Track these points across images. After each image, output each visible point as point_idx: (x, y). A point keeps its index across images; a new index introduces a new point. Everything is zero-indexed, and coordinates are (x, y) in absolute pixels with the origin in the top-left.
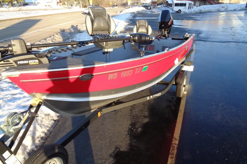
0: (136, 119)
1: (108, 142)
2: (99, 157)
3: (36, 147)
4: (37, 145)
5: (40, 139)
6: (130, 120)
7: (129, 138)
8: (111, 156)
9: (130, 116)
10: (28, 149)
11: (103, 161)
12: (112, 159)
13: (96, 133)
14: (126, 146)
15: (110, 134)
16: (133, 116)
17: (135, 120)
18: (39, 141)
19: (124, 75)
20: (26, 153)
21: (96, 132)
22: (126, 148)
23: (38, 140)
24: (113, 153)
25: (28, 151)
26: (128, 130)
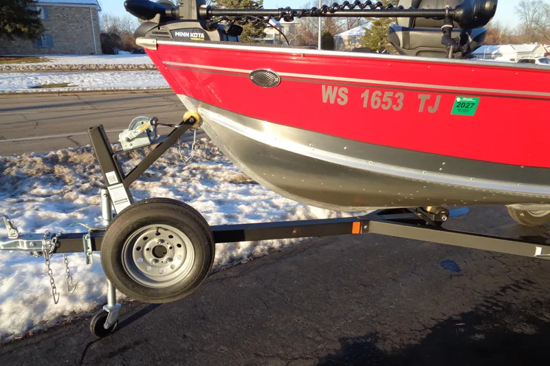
0: (496, 311)
1: (368, 314)
2: (318, 326)
3: (250, 255)
4: (255, 254)
5: (266, 248)
6: (474, 306)
7: (424, 337)
8: (343, 340)
9: (486, 297)
10: (236, 252)
11: (319, 339)
12: (338, 346)
13: (362, 287)
14: (398, 346)
15: (392, 304)
16: (495, 302)
17: (490, 312)
18: (262, 250)
19: (373, 101)
20: (228, 255)
21: (364, 286)
22: (393, 349)
23: (261, 247)
24: (352, 339)
25: (234, 254)
26: (441, 321)
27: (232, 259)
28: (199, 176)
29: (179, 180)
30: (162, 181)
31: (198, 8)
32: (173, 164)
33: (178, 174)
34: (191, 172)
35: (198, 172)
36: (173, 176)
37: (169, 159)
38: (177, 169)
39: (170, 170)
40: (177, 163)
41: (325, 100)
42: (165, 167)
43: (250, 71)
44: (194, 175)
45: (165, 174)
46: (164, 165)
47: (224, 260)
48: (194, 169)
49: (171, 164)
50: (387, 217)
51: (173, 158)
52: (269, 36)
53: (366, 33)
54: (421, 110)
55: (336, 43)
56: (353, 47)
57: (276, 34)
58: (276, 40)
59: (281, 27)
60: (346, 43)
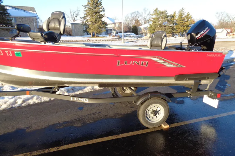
47: (8, 108)
52: (110, 28)
53: (150, 26)
54: (8, 55)
55: (139, 30)
56: (145, 32)
57: (113, 27)
58: (113, 29)
59: (115, 24)
60: (143, 30)
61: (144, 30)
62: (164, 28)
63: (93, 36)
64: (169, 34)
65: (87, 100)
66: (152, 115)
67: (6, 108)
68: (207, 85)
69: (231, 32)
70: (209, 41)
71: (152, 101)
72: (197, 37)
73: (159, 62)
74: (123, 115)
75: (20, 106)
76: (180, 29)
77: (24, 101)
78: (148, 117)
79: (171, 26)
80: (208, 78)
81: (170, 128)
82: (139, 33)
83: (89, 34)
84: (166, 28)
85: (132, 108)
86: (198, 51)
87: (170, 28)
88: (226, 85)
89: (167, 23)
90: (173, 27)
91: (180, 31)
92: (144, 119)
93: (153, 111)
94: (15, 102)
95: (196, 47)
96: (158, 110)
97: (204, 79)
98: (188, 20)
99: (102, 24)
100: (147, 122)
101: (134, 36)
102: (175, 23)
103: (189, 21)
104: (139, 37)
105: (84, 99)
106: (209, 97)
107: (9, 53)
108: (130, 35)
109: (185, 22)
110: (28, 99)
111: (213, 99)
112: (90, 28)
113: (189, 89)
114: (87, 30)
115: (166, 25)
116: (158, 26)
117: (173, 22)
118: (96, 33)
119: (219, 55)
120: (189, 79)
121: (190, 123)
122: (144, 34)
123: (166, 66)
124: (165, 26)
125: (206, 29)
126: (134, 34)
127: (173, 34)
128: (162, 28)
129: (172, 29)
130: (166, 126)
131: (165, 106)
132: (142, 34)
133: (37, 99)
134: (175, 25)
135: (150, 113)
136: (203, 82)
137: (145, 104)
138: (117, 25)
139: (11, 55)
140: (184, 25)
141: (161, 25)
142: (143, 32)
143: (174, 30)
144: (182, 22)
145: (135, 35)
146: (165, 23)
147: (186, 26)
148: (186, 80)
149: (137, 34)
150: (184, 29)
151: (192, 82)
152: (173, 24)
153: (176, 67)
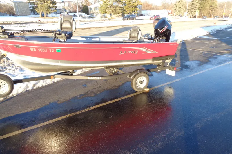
6: (84, 93)
7: (69, 100)
16: (89, 91)
17: (87, 93)
19: (41, 50)
27: (27, 91)
28: (18, 69)
29: (11, 71)
30: (5, 72)
31: (2, 29)
32: (10, 66)
33: (11, 69)
34: (16, 68)
35: (18, 68)
36: (9, 70)
37: (8, 64)
38: (11, 67)
39: (8, 68)
40: (11, 65)
41: (31, 50)
42: (6, 67)
43: (14, 45)
44: (17, 69)
45: (6, 69)
46: (6, 66)
47: (24, 91)
48: (17, 67)
49: (9, 66)
50: (62, 74)
51: (10, 64)
52: (59, 7)
53: (101, 6)
54: (51, 51)
55: (89, 10)
56: (96, 12)
57: (62, 6)
58: (63, 9)
59: (64, 3)
60: (93, 10)
61: (95, 10)
62: (114, 8)
63: (43, 16)
64: (119, 15)
65: (100, 77)
66: (139, 84)
67: (23, 91)
68: (168, 62)
69: (172, 13)
70: (167, 34)
71: (140, 75)
72: (161, 31)
73: (144, 50)
74: (117, 86)
75: (33, 89)
76: (129, 10)
77: (34, 85)
78: (137, 85)
79: (120, 6)
80: (170, 58)
81: (150, 90)
82: (90, 13)
83: (36, 13)
84: (116, 8)
85: (121, 82)
86: (165, 43)
87: (120, 8)
88: (175, 62)
89: (116, 3)
90: (123, 8)
91: (129, 12)
92: (136, 86)
93: (140, 81)
94: (27, 87)
95: (163, 40)
96: (143, 80)
97: (167, 59)
98: (135, 1)
99: (52, 3)
100: (137, 88)
101: (85, 16)
102: (124, 4)
103: (137, 2)
104: (90, 17)
105: (98, 77)
106: (169, 70)
107: (52, 50)
108: (82, 15)
109: (133, 3)
110: (37, 83)
111: (172, 71)
112: (39, 8)
113: (160, 65)
114: (36, 9)
115: (115, 5)
116: (109, 7)
117: (122, 3)
118: (46, 14)
119: (175, 44)
120: (160, 60)
121: (160, 86)
122: (94, 14)
123: (147, 53)
124: (115, 7)
125: (166, 26)
126: (86, 14)
127: (123, 15)
128: (112, 8)
129: (122, 10)
130: (147, 90)
131: (147, 77)
132: (93, 14)
133: (43, 82)
134: (124, 5)
135: (138, 83)
136: (167, 61)
137: (136, 77)
138: (67, 5)
139: (53, 51)
140: (132, 6)
141: (111, 6)
142: (94, 12)
143: (124, 11)
144: (130, 2)
145: (87, 16)
146: (115, 3)
147: (134, 7)
148: (158, 60)
149: (87, 13)
150: (133, 10)
151: (161, 61)
152: (123, 5)
153: (152, 53)
